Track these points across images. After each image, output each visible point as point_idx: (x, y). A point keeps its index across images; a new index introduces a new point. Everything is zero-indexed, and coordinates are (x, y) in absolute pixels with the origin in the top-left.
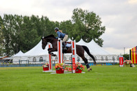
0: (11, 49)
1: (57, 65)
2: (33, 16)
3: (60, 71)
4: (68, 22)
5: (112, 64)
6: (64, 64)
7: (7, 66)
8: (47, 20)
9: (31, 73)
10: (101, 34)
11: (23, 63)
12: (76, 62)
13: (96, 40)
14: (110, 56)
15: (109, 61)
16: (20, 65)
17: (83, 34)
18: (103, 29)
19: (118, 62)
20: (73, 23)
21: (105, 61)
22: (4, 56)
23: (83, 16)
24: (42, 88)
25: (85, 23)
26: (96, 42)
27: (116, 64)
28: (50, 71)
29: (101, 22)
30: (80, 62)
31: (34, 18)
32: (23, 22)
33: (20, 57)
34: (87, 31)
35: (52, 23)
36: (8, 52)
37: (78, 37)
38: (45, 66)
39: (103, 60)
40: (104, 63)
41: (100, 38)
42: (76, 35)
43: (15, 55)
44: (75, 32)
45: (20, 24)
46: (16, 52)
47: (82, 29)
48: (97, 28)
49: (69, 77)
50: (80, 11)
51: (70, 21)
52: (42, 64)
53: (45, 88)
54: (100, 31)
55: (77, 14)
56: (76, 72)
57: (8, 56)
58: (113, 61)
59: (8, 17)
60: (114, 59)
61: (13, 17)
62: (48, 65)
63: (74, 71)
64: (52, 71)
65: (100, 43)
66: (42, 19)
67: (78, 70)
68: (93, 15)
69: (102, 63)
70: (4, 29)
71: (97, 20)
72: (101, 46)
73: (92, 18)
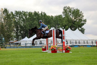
0: (20, 35)
1: (52, 47)
2: (35, 12)
3: (54, 51)
4: (60, 16)
5: (91, 46)
6: (57, 46)
7: (17, 47)
8: (45, 14)
9: (34, 53)
10: (83, 24)
11: (28, 45)
12: (66, 45)
13: (80, 29)
14: (90, 40)
15: (89, 44)
16: (26, 47)
17: (70, 24)
18: (85, 21)
19: (96, 44)
20: (63, 17)
21: (86, 44)
22: (15, 40)
23: (70, 12)
24: (42, 63)
25: (72, 17)
26: (80, 30)
27: (94, 46)
28: (47, 51)
29: (83, 16)
30: (68, 45)
31: (36, 14)
32: (28, 17)
33: (26, 41)
34: (74, 22)
35: (48, 17)
36: (17, 38)
37: (67, 27)
38: (44, 48)
39: (84, 43)
40: (86, 46)
41: (82, 27)
42: (66, 26)
43: (22, 40)
44: (65, 23)
45: (26, 17)
46: (23, 37)
47: (70, 21)
48: (81, 20)
49: (61, 55)
50: (69, 8)
51: (61, 15)
52: (41, 46)
53: (44, 63)
54: (83, 22)
55: (66, 10)
56: (66, 52)
57: (17, 41)
58: (92, 44)
59: (18, 13)
60: (92, 43)
61: (21, 13)
62: (46, 47)
63: (64, 51)
64: (49, 51)
65: (82, 31)
66: (42, 14)
67: (67, 51)
68: (78, 11)
69: (84, 46)
70: (15, 21)
71: (80, 15)
72: (83, 33)
73: (77, 13)
